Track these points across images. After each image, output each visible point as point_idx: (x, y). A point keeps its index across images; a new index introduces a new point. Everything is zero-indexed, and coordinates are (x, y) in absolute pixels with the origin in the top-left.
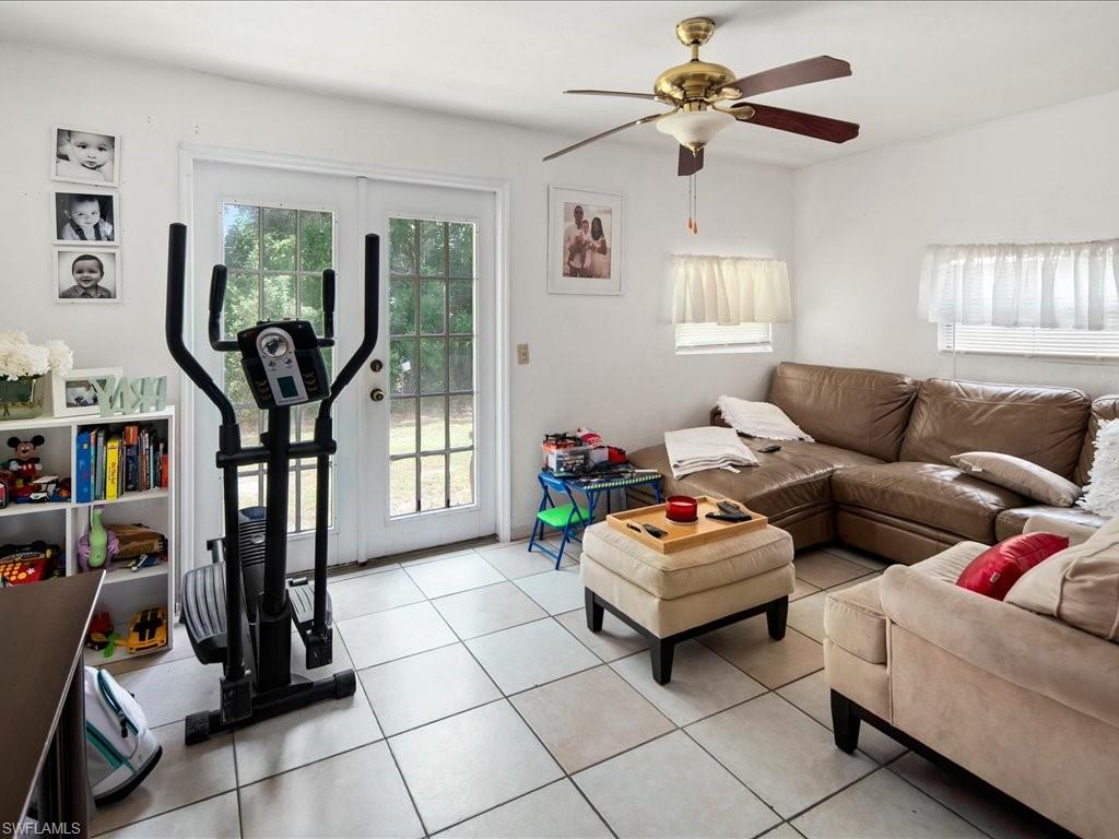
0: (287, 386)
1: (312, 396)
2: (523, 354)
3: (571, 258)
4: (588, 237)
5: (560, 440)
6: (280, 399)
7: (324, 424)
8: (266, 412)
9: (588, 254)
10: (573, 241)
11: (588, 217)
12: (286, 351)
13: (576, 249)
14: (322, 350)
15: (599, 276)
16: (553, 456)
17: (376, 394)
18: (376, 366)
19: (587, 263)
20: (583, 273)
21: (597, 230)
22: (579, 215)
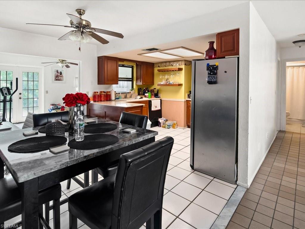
0: (6, 94)
1: (9, 95)
2: (47, 92)
3: (56, 78)
4: (59, 74)
5: (53, 105)
6: (5, 95)
7: (11, 98)
8: (3, 97)
9: (59, 77)
10: (56, 75)
11: (59, 71)
12: (6, 90)
13: (57, 76)
14: (11, 90)
15: (61, 80)
16: (51, 107)
17: (20, 98)
18: (20, 94)
19: (59, 78)
20: (58, 80)
21: (61, 73)
22: (57, 71)
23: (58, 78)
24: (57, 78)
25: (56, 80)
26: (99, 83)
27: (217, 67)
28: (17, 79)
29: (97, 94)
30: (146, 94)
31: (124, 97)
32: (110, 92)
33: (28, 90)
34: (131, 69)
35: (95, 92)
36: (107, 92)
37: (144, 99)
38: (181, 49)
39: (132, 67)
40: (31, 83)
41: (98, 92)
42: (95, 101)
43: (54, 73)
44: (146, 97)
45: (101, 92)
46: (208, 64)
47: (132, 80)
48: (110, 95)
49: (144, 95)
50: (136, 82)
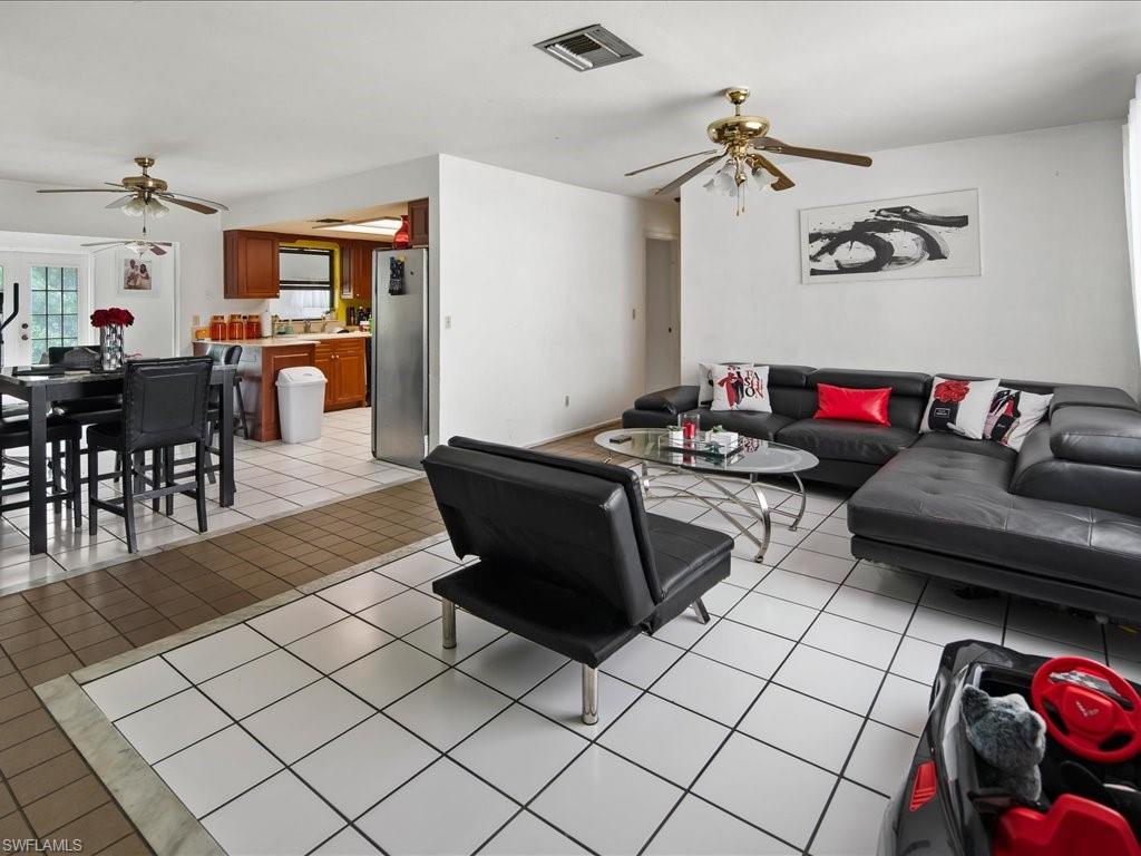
3: (129, 282)
4: (139, 272)
9: (138, 279)
10: (129, 275)
11: (138, 263)
13: (131, 278)
15: (145, 289)
17: (25, 338)
18: (25, 326)
19: (138, 283)
20: (135, 288)
21: (143, 269)
22: (132, 262)
23: (135, 282)
24: (131, 283)
25: (130, 287)
26: (228, 294)
27: (403, 263)
28: (16, 286)
29: (220, 320)
30: (362, 323)
31: (303, 329)
32: (257, 317)
33: (47, 315)
34: (327, 257)
35: (216, 318)
36: (250, 316)
37: (357, 334)
38: (386, 221)
39: (331, 254)
40: (55, 297)
41: (222, 318)
42: (214, 338)
43: (123, 269)
44: (362, 329)
45: (233, 317)
46: (392, 259)
47: (330, 285)
48: (259, 325)
49: (358, 324)
50: (342, 292)
